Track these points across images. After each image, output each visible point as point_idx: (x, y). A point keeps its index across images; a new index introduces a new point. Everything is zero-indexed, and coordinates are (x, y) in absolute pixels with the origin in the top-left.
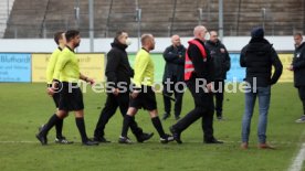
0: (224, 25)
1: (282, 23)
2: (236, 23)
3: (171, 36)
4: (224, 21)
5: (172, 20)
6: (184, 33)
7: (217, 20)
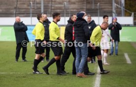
0: (44, 11)
1: (74, 10)
2: (50, 10)
3: (16, 16)
4: (44, 9)
5: (16, 8)
6: (22, 15)
7: (40, 9)
